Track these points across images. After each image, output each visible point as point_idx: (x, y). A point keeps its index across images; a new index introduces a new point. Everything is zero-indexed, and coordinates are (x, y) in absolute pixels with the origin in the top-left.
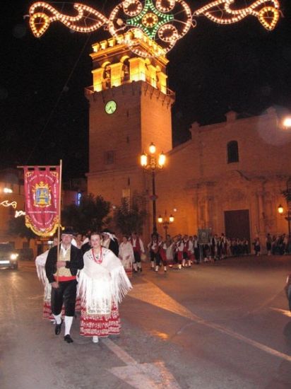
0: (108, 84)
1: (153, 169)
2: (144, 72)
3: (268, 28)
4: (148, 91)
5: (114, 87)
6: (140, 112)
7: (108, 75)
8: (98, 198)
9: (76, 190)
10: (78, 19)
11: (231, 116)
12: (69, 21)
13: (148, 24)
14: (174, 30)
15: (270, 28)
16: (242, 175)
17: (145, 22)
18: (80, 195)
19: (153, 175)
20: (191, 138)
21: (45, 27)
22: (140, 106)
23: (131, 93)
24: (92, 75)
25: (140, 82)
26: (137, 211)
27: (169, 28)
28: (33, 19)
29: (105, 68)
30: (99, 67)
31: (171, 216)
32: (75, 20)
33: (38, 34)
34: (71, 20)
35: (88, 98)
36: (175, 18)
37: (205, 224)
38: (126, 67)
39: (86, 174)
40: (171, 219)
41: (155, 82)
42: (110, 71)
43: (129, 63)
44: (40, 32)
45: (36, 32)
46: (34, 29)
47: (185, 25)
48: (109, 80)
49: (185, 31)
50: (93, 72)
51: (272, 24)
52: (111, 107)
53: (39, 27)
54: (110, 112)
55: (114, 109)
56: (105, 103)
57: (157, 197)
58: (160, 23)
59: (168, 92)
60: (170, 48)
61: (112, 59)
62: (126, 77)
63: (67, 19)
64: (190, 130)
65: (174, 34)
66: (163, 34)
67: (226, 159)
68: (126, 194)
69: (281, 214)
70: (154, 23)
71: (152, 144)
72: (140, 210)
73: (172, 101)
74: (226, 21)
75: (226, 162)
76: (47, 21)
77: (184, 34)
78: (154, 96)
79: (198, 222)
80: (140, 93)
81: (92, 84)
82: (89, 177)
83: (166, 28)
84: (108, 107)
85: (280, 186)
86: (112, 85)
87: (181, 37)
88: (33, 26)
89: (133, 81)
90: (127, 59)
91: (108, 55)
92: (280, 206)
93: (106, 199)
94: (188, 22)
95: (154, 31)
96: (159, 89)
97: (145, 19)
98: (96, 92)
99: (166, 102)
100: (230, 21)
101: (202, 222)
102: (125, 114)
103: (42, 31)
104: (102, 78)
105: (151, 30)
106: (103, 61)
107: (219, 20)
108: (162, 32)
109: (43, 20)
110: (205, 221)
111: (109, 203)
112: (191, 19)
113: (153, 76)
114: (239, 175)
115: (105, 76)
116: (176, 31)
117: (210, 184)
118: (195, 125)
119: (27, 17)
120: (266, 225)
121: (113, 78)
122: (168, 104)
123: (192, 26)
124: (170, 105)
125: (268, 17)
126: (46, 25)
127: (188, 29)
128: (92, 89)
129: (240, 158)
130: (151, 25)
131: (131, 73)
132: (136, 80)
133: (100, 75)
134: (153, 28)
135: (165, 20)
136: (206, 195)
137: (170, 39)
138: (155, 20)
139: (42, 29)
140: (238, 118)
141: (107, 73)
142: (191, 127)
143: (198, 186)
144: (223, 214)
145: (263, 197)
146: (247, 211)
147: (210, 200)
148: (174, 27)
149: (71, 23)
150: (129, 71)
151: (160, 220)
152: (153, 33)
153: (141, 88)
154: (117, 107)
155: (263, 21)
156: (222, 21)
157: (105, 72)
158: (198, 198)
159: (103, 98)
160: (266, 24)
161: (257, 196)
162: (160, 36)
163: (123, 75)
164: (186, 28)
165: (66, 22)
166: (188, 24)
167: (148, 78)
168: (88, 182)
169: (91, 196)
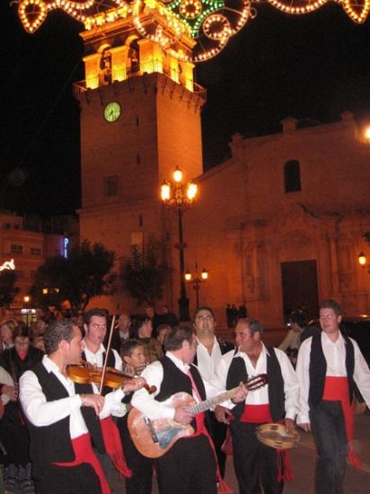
0: (108, 77)
1: (180, 205)
2: (160, 59)
3: (357, 20)
4: (167, 88)
5: (116, 81)
6: (156, 119)
7: (107, 64)
8: (96, 246)
9: (62, 233)
10: (88, 7)
11: (289, 124)
12: (74, 9)
13: (188, 14)
14: (225, 22)
15: (360, 20)
16: (305, 210)
17: (184, 11)
18: (66, 241)
19: (180, 213)
20: (231, 156)
21: (40, 18)
22: (155, 110)
23: (142, 91)
24: (84, 63)
25: (155, 74)
26: (155, 263)
27: (219, 19)
28: (23, 7)
29: (103, 53)
30: (94, 51)
31: (204, 271)
32: (83, 8)
33: (31, 29)
34: (78, 7)
35: (78, 98)
36: (226, 5)
37: (253, 281)
38: (134, 52)
39: (78, 211)
40: (205, 276)
41: (177, 75)
42: (109, 58)
43: (138, 46)
44: (35, 25)
45: (28, 25)
46: (26, 21)
47: (240, 16)
48: (109, 71)
49: (240, 23)
50: (84, 60)
51: (362, 15)
52: (113, 112)
53: (32, 18)
54: (110, 119)
55: (117, 114)
56: (104, 105)
57: (185, 245)
58: (205, 13)
59: (195, 88)
60: (219, 48)
61: (113, 40)
62: (134, 67)
63: (73, 6)
64: (230, 144)
65: (225, 29)
66: (210, 28)
67: (282, 187)
68: (137, 239)
69: (363, 267)
70: (197, 12)
71: (177, 168)
72: (159, 262)
73: (202, 102)
74: (298, 10)
75: (283, 191)
76: (43, 9)
77: (239, 28)
78: (177, 94)
79: (243, 278)
80: (156, 90)
81: (84, 78)
82: (81, 215)
83: (214, 20)
84: (107, 113)
85: (360, 225)
86: (114, 79)
87: (235, 32)
88: (24, 16)
89: (145, 73)
90: (135, 41)
91: (107, 34)
92: (362, 255)
93: (109, 247)
94: (245, 11)
95: (197, 24)
96: (182, 85)
97: (184, 6)
98: (89, 89)
99: (193, 104)
100: (303, 10)
101: (249, 278)
102: (134, 122)
103: (37, 23)
104: (98, 68)
105: (192, 22)
106: (99, 43)
107: (288, 9)
108: (207, 26)
109: (37, 9)
110: (253, 276)
111: (113, 254)
112: (248, 8)
113: (174, 65)
114: (302, 210)
115: (103, 66)
116: (228, 24)
117: (261, 223)
118: (237, 138)
119: (14, 4)
120: (340, 281)
121: (115, 68)
122: (196, 106)
123: (250, 17)
124: (199, 107)
125: (357, 5)
126: (42, 16)
127: (245, 21)
128: (84, 85)
129: (303, 186)
130: (193, 15)
131: (141, 62)
132: (149, 72)
133: (95, 63)
134: (196, 20)
135: (212, 9)
136: (254, 239)
137: (220, 35)
138: (198, 8)
139: (37, 22)
140: (299, 126)
141: (106, 61)
142: (231, 141)
143: (243, 226)
144: (280, 267)
145: (336, 241)
146: (315, 261)
147: (259, 246)
148: (225, 19)
149: (79, 12)
150: (138, 57)
151: (188, 277)
152: (195, 27)
153: (156, 84)
154: (121, 111)
155: (350, 10)
156: (293, 10)
157: (103, 59)
158: (242, 244)
159: (101, 98)
160: (354, 15)
161: (328, 240)
162: (205, 31)
163: (130, 65)
164: (242, 20)
165: (70, 10)
166: (245, 14)
167: (167, 68)
168: (81, 221)
169: (86, 243)
